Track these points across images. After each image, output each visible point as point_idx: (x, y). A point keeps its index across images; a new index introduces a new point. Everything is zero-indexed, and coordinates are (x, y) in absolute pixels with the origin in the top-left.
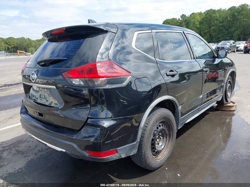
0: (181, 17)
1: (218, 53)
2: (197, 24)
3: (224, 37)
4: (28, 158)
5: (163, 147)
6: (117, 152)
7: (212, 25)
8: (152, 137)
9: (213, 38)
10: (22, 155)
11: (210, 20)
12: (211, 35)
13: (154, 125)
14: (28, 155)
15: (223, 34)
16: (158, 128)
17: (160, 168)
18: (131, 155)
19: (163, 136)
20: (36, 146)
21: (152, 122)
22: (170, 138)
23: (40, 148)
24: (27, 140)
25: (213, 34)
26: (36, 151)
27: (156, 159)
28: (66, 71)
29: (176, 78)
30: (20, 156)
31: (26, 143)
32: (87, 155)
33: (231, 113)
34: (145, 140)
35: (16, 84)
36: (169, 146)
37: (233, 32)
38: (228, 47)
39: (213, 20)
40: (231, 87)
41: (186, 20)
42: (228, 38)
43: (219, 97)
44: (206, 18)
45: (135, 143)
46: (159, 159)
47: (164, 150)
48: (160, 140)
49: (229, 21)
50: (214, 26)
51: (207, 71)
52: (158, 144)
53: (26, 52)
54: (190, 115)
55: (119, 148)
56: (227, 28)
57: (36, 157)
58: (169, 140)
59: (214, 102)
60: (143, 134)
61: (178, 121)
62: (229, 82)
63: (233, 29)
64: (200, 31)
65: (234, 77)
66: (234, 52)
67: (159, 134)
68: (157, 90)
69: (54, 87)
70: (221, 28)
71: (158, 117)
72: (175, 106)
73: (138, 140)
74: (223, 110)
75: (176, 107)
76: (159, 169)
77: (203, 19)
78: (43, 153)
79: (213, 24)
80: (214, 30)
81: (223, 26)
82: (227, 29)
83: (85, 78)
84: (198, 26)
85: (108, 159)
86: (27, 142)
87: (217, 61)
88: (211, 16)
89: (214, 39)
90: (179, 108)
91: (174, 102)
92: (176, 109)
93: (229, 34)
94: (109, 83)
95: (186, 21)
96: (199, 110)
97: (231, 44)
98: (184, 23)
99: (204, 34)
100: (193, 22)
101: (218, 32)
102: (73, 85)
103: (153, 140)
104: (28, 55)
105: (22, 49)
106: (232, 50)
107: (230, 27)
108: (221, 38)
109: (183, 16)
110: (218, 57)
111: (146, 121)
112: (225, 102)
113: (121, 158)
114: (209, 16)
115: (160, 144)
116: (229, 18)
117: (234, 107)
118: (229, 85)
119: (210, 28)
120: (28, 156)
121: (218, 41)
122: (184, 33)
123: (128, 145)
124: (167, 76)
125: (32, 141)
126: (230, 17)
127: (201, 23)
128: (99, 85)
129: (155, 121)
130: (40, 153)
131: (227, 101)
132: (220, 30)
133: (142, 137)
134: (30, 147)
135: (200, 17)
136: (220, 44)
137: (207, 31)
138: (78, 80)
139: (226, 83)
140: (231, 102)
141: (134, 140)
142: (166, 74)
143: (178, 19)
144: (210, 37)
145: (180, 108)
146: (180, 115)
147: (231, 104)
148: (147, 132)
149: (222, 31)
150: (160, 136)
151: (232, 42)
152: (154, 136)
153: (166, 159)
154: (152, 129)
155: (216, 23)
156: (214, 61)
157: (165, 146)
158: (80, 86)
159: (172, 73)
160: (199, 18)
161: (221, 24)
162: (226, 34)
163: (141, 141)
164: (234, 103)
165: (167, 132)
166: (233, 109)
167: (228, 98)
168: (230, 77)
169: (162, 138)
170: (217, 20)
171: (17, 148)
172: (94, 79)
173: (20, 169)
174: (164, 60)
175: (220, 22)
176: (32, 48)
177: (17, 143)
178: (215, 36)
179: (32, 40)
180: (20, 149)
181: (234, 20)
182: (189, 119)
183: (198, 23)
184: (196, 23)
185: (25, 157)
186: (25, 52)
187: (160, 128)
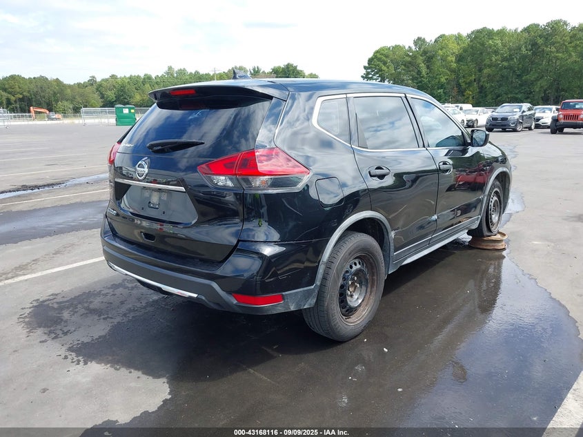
0: (416, 43)
1: (472, 137)
2: (452, 61)
3: (511, 93)
4: (112, 320)
5: (360, 301)
6: (283, 299)
7: (485, 65)
8: (341, 282)
9: (486, 96)
10: (99, 316)
11: (481, 53)
12: (482, 88)
13: (345, 260)
14: (110, 316)
15: (510, 86)
16: (351, 267)
17: (354, 340)
18: (305, 307)
19: (361, 284)
20: (122, 303)
21: (341, 255)
22: (372, 287)
23: (130, 306)
24: (103, 292)
25: (488, 85)
26: (123, 309)
27: (347, 322)
28: (203, 164)
29: (389, 181)
30: (96, 317)
31: (102, 297)
32: (235, 302)
33: (497, 253)
34: (330, 283)
35: (48, 185)
36: (371, 301)
37: (532, 83)
38: (517, 117)
39: (489, 54)
40: (500, 204)
41: (426, 50)
42: (519, 96)
43: (473, 222)
44: (472, 47)
45: (313, 287)
46: (352, 323)
47: (361, 308)
48: (355, 289)
49: (524, 57)
50: (490, 66)
51: (447, 170)
52: (352, 296)
53: (50, 110)
54: (412, 251)
55: (287, 293)
56: (518, 73)
57: (125, 320)
58: (371, 292)
59: (462, 231)
60: (326, 275)
61: (388, 259)
62: (496, 192)
63: (531, 77)
64: (457, 77)
65: (507, 184)
66: (530, 129)
67: (353, 279)
68: (352, 201)
69: (182, 189)
70: (505, 72)
71: (353, 247)
72: (385, 230)
73: (318, 282)
74: (481, 247)
75: (385, 234)
76: (352, 341)
77: (465, 50)
78: (138, 314)
79: (487, 62)
80: (489, 76)
81: (510, 68)
82: (519, 76)
83: (236, 175)
84: (454, 65)
85: (268, 309)
86: (103, 295)
87: (471, 151)
88: (483, 45)
89: (490, 96)
90: (390, 236)
91: (381, 222)
92: (386, 236)
93: (523, 88)
94: (275, 184)
95: (425, 53)
96: (430, 244)
97: (524, 112)
98: (421, 58)
99: (466, 84)
100: (443, 56)
101: (498, 82)
102: (216, 187)
103: (342, 287)
104: (56, 119)
105: (40, 104)
106: (525, 126)
107: (525, 71)
108: (506, 96)
109: (419, 41)
110: (472, 144)
111: (332, 252)
112: (486, 233)
113: (289, 310)
114: (479, 43)
115: (356, 296)
116: (523, 49)
117: (503, 243)
118: (495, 198)
119: (480, 70)
120: (112, 318)
121: (496, 102)
122: (406, 97)
123: (301, 289)
124: (371, 176)
125: (112, 293)
126: (526, 47)
127: (460, 59)
128: (258, 188)
129: (347, 254)
130: (132, 314)
131: (489, 230)
132: (503, 76)
133: (324, 278)
134: (111, 303)
135: (458, 44)
136: (499, 109)
137: (473, 77)
138: (223, 178)
139: (489, 194)
140: (499, 233)
141: (311, 282)
142: (369, 172)
143: (407, 48)
144: (480, 92)
145: (392, 234)
146: (392, 248)
147: (498, 237)
148: (333, 272)
149: (507, 78)
150: (356, 281)
151: (526, 106)
152: (345, 279)
153: (364, 324)
154: (342, 268)
155: (494, 60)
156: (465, 151)
157: (363, 301)
158: (225, 188)
159: (379, 172)
160: (455, 48)
161: (505, 64)
162: (516, 88)
163: (323, 285)
164: (504, 235)
165: (368, 277)
166: (500, 246)
167: (493, 224)
168: (498, 183)
169: (358, 285)
170: (496, 52)
171: (86, 305)
172: (250, 178)
173: (100, 337)
174: (367, 148)
175: (504, 59)
176: (66, 103)
177: (84, 297)
178: (492, 89)
179: (65, 83)
180: (92, 306)
181: (534, 54)
182: (409, 257)
183: (454, 59)
184: (449, 58)
185: (104, 319)
186: (48, 112)
187: (355, 268)
